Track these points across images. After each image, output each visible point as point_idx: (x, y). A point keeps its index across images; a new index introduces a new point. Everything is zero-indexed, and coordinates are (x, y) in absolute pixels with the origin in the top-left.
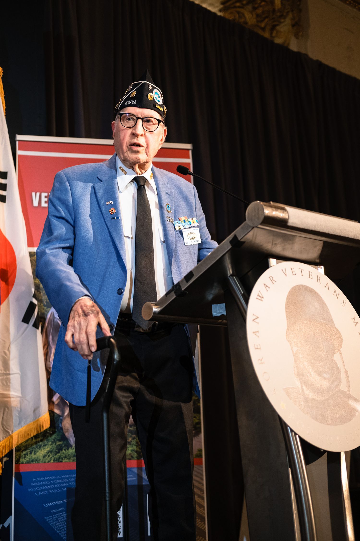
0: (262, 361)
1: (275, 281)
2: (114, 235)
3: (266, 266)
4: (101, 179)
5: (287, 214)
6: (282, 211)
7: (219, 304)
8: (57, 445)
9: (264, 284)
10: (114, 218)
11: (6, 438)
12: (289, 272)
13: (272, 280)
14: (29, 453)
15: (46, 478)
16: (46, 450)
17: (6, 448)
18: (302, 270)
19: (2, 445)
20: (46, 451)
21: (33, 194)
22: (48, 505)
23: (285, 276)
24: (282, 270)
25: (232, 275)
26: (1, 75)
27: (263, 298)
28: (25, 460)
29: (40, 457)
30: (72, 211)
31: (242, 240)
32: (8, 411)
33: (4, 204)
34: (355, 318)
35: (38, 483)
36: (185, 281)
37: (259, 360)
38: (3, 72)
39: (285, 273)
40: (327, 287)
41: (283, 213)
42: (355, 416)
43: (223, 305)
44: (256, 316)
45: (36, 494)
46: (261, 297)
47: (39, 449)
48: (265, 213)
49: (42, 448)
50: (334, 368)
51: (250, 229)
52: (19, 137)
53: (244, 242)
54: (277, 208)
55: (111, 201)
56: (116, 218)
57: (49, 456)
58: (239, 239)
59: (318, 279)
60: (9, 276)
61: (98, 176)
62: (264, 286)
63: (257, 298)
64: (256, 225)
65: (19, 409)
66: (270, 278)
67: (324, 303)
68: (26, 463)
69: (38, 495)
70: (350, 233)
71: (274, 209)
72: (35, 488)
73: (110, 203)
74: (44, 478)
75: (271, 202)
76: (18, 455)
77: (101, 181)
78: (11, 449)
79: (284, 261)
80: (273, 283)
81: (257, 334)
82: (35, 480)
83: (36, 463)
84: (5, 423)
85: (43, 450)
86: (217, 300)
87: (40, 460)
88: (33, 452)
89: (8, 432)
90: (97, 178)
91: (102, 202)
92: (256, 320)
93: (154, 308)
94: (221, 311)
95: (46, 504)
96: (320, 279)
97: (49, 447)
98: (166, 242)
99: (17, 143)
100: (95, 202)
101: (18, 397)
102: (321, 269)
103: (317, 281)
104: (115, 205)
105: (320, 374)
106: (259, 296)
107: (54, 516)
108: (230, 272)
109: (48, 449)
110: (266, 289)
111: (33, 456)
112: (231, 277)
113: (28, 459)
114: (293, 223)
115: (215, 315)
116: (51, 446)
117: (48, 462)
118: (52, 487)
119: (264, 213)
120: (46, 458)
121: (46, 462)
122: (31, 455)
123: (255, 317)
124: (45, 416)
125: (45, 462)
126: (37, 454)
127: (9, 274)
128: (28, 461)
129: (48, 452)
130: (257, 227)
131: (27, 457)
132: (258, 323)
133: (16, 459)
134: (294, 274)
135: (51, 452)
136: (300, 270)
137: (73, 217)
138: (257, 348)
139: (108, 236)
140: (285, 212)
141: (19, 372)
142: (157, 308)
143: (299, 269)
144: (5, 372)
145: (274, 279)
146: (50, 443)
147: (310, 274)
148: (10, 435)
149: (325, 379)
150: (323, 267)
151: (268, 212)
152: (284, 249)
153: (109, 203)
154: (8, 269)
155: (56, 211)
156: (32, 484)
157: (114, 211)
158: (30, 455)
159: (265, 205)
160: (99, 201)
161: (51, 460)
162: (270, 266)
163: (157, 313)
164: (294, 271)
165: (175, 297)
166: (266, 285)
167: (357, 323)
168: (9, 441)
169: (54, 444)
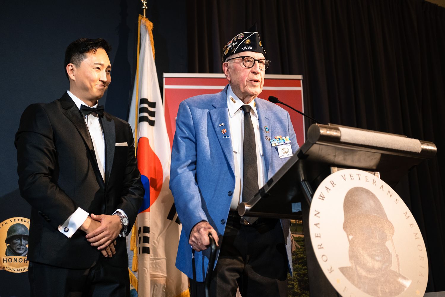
0: (322, 247)
2: (225, 150)
3: (329, 173)
4: (215, 106)
5: (340, 133)
6: (336, 130)
7: (296, 203)
9: (326, 187)
10: (225, 137)
12: (348, 177)
13: (333, 184)
18: (359, 175)
23: (344, 180)
24: (342, 176)
25: (304, 181)
26: (152, 29)
27: (324, 197)
30: (194, 132)
31: (306, 154)
32: (157, 287)
33: (153, 127)
34: (406, 213)
36: (267, 186)
37: (319, 245)
39: (344, 178)
40: (382, 188)
41: (336, 132)
42: (404, 290)
43: (299, 204)
44: (317, 211)
46: (322, 197)
50: (386, 252)
51: (311, 145)
52: (166, 75)
53: (308, 155)
54: (331, 129)
55: (223, 124)
56: (227, 137)
58: (304, 153)
61: (213, 104)
62: (325, 189)
63: (319, 198)
65: (165, 287)
66: (331, 182)
67: (378, 201)
70: (396, 146)
71: (328, 129)
73: (222, 125)
75: (329, 124)
77: (215, 108)
79: (344, 169)
80: (334, 186)
81: (318, 225)
86: (295, 200)
90: (212, 106)
91: (216, 125)
92: (317, 215)
93: (247, 207)
94: (298, 208)
96: (375, 182)
98: (264, 155)
99: (164, 79)
100: (211, 124)
101: (164, 277)
103: (373, 184)
104: (226, 127)
105: (372, 257)
106: (321, 196)
108: (302, 178)
110: (327, 191)
112: (303, 182)
114: (344, 140)
115: (294, 212)
119: (320, 132)
123: (317, 213)
124: (186, 292)
127: (157, 182)
130: (315, 143)
132: (319, 217)
134: (352, 178)
137: (195, 137)
138: (318, 237)
139: (221, 150)
140: (338, 131)
141: (165, 257)
142: (249, 207)
143: (357, 174)
144: (154, 258)
145: (334, 183)
147: (367, 178)
149: (377, 261)
150: (379, 173)
151: (323, 131)
152: (345, 159)
153: (221, 125)
154: (157, 178)
155: (182, 133)
157: (225, 131)
159: (321, 127)
160: (214, 124)
162: (331, 173)
163: (249, 210)
164: (352, 176)
165: (260, 198)
167: (409, 217)
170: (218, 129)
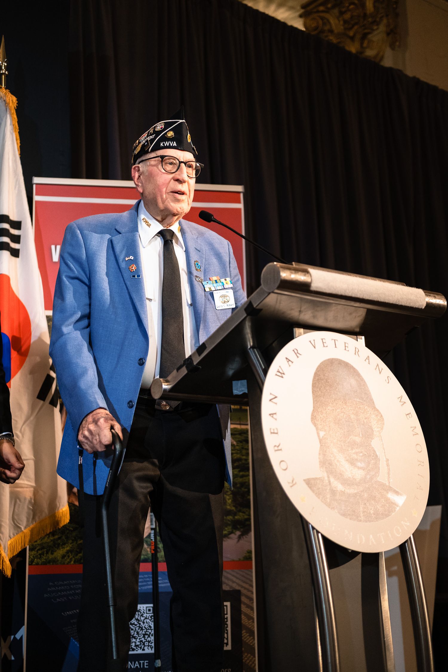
0: (280, 448)
1: (300, 355)
2: (134, 296)
3: (291, 337)
4: (120, 231)
5: (310, 277)
6: (304, 273)
7: (240, 381)
8: (78, 543)
9: (286, 358)
10: (134, 276)
11: (17, 534)
12: (319, 344)
13: (296, 353)
14: (45, 552)
15: (65, 582)
16: (66, 549)
17: (17, 547)
18: (336, 341)
19: (12, 543)
20: (65, 551)
21: (53, 247)
22: (67, 613)
23: (314, 348)
24: (310, 341)
25: (253, 347)
26: (15, 107)
27: (284, 374)
28: (40, 561)
29: (58, 558)
30: (87, 269)
31: (258, 308)
32: (20, 503)
33: (17, 259)
34: (401, 396)
35: (56, 589)
36: (197, 355)
37: (275, 446)
38: (17, 102)
39: (314, 345)
40: (367, 360)
41: (305, 275)
42: (395, 511)
43: (245, 382)
44: (274, 395)
45: (53, 601)
46: (281, 373)
47: (57, 549)
48: (282, 276)
49: (61, 548)
50: (371, 455)
51: (267, 295)
52: (37, 180)
53: (260, 310)
54: (297, 270)
55: (131, 257)
56: (137, 276)
57: (69, 556)
58: (255, 306)
59: (357, 352)
60: (22, 343)
61: (116, 227)
62: (286, 361)
63: (276, 375)
64: (272, 291)
65: (33, 501)
66: (293, 350)
67: (362, 380)
68: (41, 564)
69: (56, 602)
70: (391, 298)
71: (293, 272)
72: (52, 594)
73: (130, 258)
74: (63, 582)
75: (293, 263)
76: (32, 554)
77: (120, 233)
78: (23, 548)
79: (313, 331)
80: (298, 357)
81: (274, 416)
82: (52, 584)
83: (53, 564)
84: (16, 517)
85: (61, 550)
86: (238, 376)
87: (58, 561)
88: (50, 551)
89: (20, 528)
90: (115, 230)
91: (121, 258)
92: (273, 400)
93: (164, 385)
94: (243, 389)
95: (65, 613)
96: (358, 350)
97: (69, 546)
98: (193, 305)
99: (34, 186)
100: (112, 258)
101: (32, 486)
102: (362, 340)
103: (355, 354)
104: (136, 261)
105: (352, 462)
107: (74, 626)
108: (250, 343)
109: (67, 548)
110: (289, 364)
111: (51, 557)
112: (251, 349)
113: (44, 559)
114: (317, 287)
115: (236, 394)
116: (72, 544)
117: (68, 564)
118: (71, 593)
119: (279, 276)
120: (65, 558)
121: (66, 563)
122: (48, 555)
123: (273, 397)
124: (64, 509)
125: (64, 564)
126: (55, 554)
128: (44, 562)
129: (68, 552)
131: (43, 557)
132: (276, 404)
133: (30, 560)
134: (325, 345)
135: (70, 551)
136: (334, 341)
137: (89, 277)
138: (274, 433)
139: (128, 297)
140: (307, 275)
141: (33, 457)
142: (167, 385)
143: (332, 339)
145: (298, 352)
146: (71, 541)
147: (346, 345)
148: (22, 531)
149: (359, 468)
150: (363, 337)
151: (285, 275)
152: (314, 317)
153: (128, 258)
154: (22, 337)
155: (68, 270)
156: (49, 589)
157: (135, 268)
158: (46, 555)
159: (282, 267)
160: (117, 257)
161: (70, 562)
162: (295, 337)
163: (168, 391)
164: (325, 343)
165: (186, 372)
166: (288, 359)
167: (405, 402)
168: (20, 538)
169: (75, 542)
170: (123, 265)
